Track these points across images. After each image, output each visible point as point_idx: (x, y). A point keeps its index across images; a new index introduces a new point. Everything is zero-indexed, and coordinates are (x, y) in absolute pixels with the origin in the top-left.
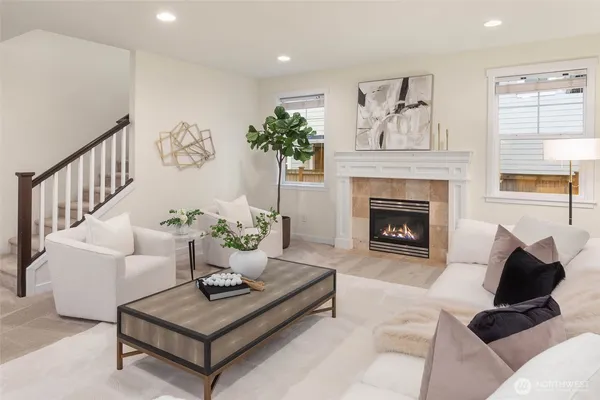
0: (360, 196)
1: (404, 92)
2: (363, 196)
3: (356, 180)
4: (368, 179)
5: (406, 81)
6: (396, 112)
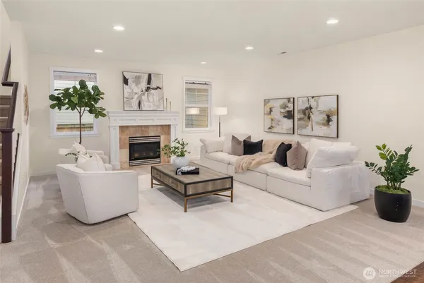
1: (149, 82)
2: (125, 137)
3: (121, 127)
4: (128, 127)
5: (150, 75)
6: (146, 91)
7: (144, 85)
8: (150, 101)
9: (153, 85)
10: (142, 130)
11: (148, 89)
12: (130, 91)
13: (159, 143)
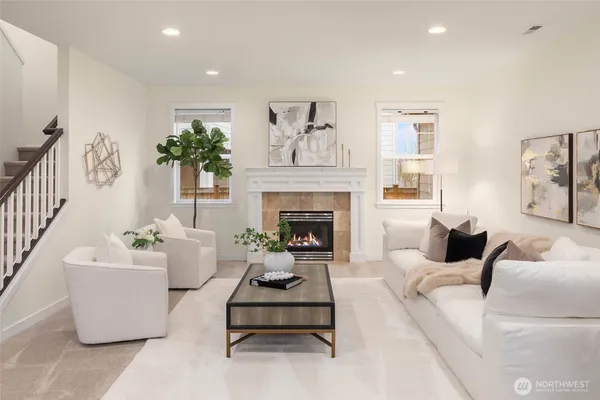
0: (270, 210)
1: (312, 115)
2: (273, 210)
3: (266, 195)
4: (278, 193)
5: (313, 105)
6: (306, 132)
7: (302, 121)
8: (313, 149)
9: (319, 121)
10: (301, 201)
11: (310, 128)
12: (278, 133)
13: (330, 225)
